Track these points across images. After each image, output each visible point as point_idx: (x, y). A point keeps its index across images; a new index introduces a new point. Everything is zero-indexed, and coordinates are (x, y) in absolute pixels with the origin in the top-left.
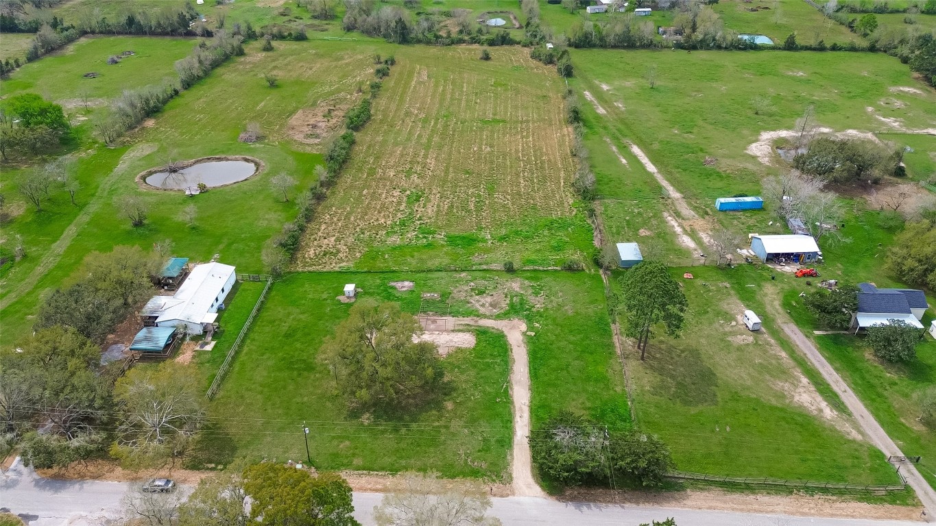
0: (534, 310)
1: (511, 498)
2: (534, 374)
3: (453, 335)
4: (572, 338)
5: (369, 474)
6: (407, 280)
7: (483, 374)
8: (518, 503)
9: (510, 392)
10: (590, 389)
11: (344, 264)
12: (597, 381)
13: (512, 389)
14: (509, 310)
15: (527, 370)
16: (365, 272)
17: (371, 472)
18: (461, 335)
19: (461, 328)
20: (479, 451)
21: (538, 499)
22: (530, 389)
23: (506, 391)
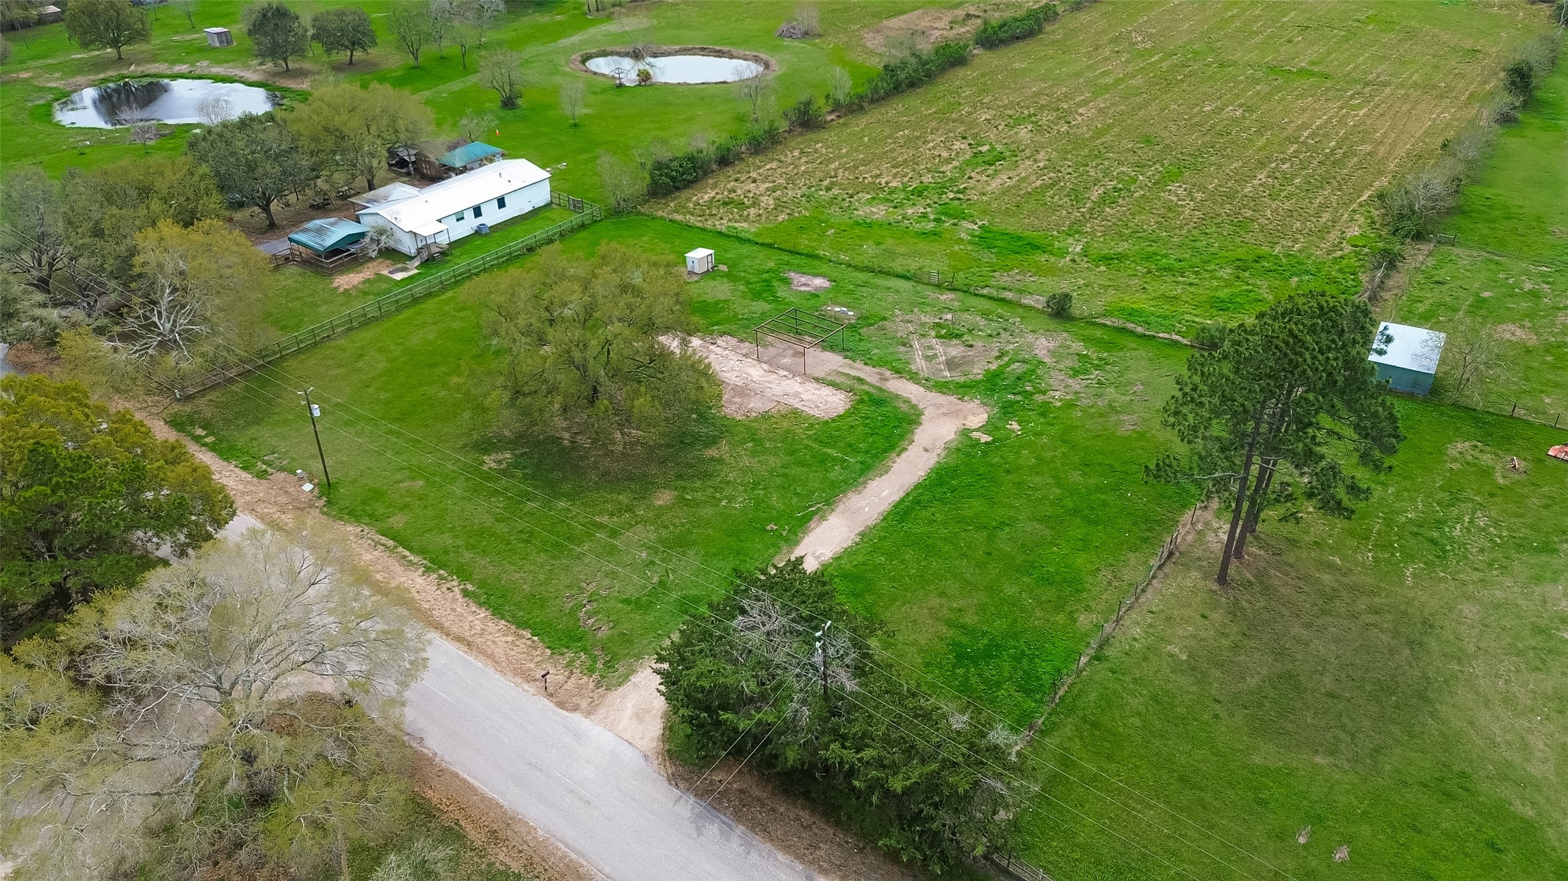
0: (1039, 398)
1: (576, 718)
2: (903, 512)
3: (811, 386)
4: (1075, 477)
5: (392, 550)
6: (824, 276)
7: (797, 471)
8: (578, 735)
9: (812, 524)
10: (1010, 590)
11: (745, 225)
12: (1047, 580)
13: (823, 518)
14: (979, 382)
15: (897, 498)
16: (762, 245)
17: (400, 549)
18: (826, 391)
19: (839, 380)
20: (627, 601)
21: (628, 750)
22: (862, 535)
23: (808, 518)
